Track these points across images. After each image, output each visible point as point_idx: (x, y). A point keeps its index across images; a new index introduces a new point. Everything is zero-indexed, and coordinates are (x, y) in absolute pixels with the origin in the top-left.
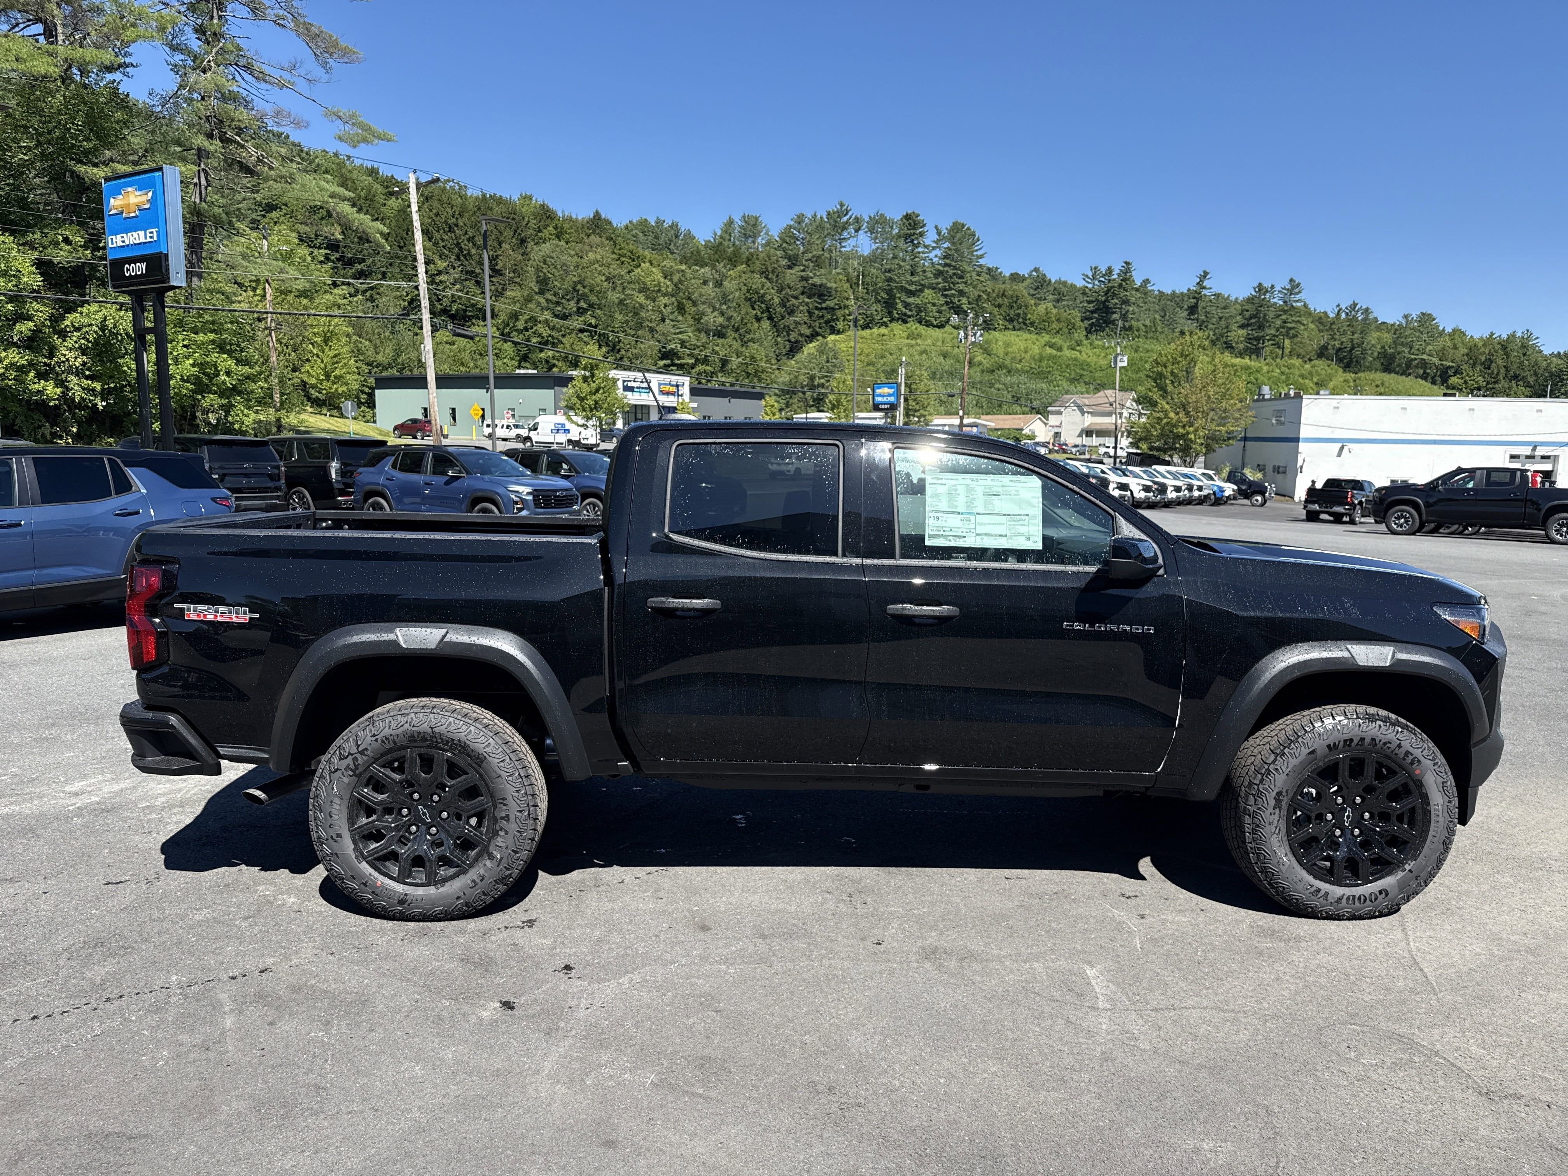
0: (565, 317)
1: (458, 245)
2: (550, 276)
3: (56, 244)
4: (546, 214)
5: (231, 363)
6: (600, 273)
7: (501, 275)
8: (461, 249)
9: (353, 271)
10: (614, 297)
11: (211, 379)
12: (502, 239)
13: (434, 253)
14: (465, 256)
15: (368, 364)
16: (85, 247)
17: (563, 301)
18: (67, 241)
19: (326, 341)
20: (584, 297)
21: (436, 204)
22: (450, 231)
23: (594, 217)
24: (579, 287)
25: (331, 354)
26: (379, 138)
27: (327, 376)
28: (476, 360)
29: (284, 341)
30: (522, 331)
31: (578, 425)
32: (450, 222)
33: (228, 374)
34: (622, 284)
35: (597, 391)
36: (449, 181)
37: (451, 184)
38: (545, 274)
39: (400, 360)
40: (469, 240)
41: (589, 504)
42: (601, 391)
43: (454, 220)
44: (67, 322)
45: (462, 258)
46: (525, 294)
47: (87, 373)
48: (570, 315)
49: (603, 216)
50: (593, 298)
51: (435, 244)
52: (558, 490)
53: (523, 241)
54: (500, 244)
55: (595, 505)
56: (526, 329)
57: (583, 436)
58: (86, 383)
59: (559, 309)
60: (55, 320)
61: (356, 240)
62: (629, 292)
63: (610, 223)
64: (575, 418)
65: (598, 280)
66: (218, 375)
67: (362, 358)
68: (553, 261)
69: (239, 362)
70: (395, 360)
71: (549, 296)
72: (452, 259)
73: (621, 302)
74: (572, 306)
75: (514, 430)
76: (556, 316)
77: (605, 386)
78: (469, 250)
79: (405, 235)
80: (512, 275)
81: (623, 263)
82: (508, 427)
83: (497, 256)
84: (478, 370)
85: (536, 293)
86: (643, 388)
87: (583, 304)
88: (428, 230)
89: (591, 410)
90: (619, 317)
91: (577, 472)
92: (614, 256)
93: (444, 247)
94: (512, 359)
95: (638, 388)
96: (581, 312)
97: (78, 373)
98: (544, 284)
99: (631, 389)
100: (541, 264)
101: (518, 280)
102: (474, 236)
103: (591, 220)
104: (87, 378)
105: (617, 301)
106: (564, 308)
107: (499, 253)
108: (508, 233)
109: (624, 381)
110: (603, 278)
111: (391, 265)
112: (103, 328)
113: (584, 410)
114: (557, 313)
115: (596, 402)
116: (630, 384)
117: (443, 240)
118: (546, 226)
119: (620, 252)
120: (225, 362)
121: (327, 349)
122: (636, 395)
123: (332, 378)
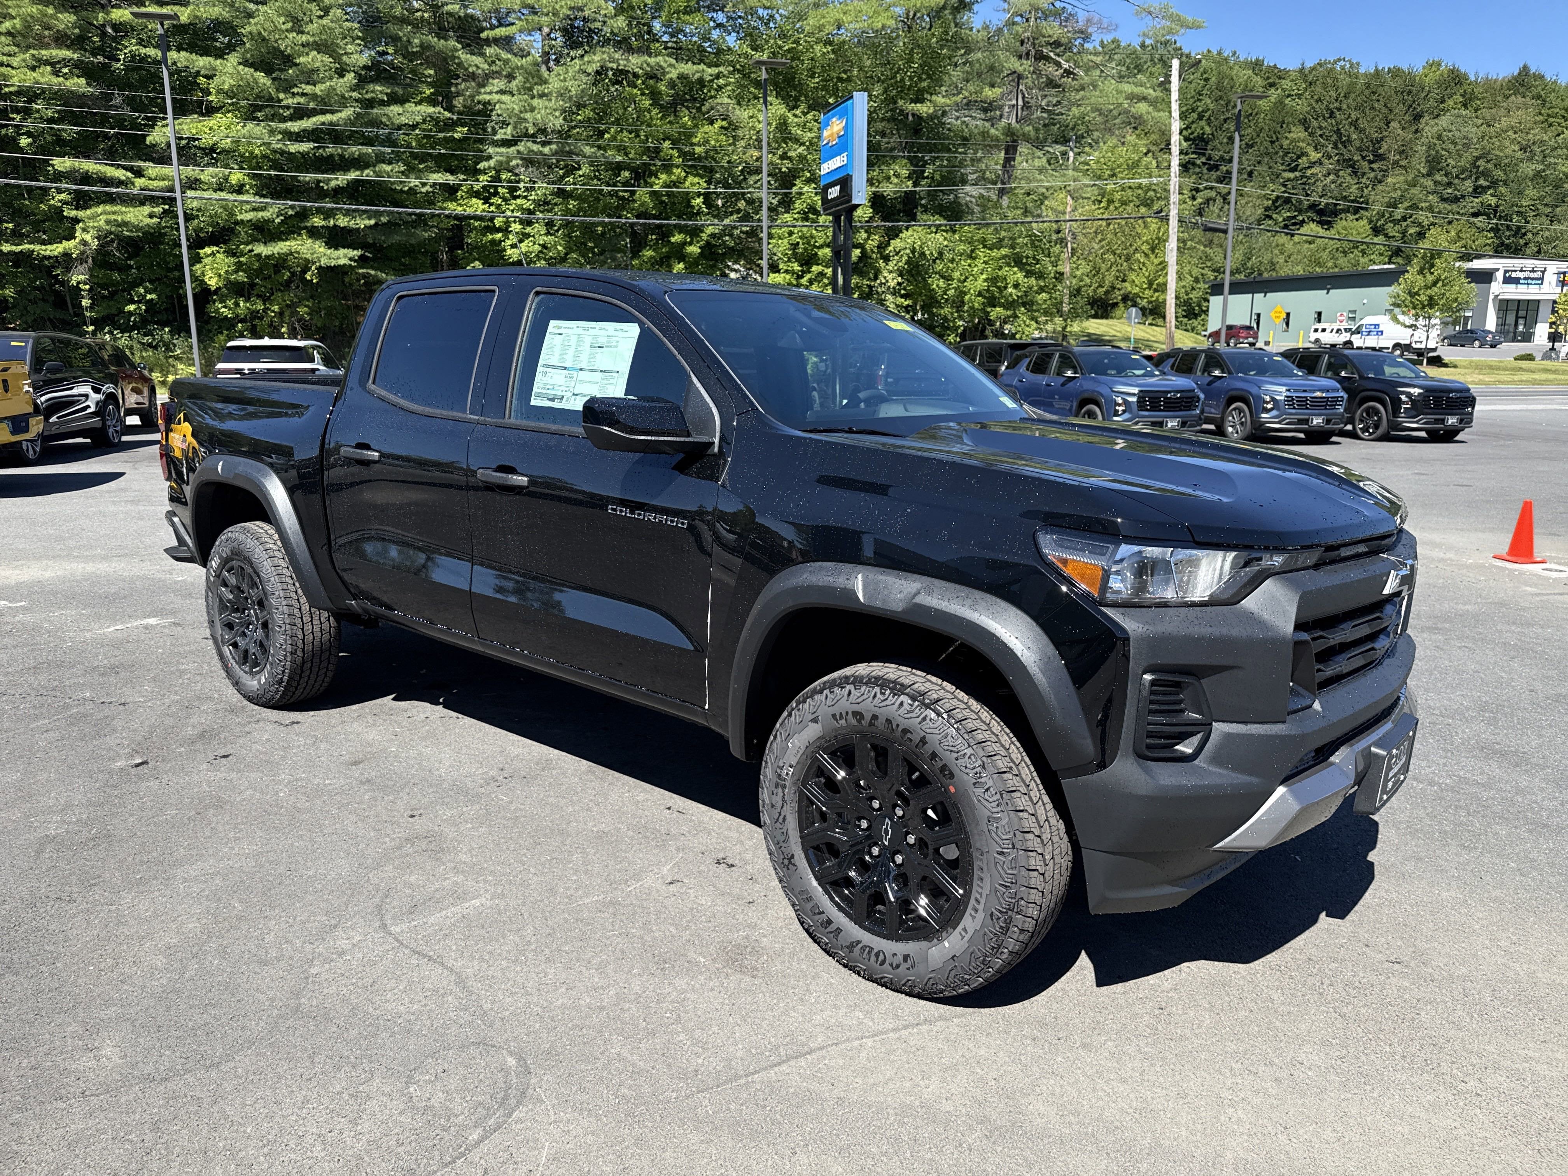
0: (1456, 200)
1: (1338, 132)
2: (1444, 153)
3: (888, 178)
4: (1456, 78)
5: (1020, 276)
6: (1513, 141)
7: (1384, 159)
8: (1340, 135)
9: (1218, 173)
10: (1529, 169)
11: (1001, 292)
12: (1391, 117)
13: (1308, 144)
14: (1343, 143)
15: (1214, 271)
16: (909, 178)
17: (1456, 181)
18: (897, 176)
19: (1153, 250)
20: (1485, 174)
21: (1319, 89)
22: (1330, 117)
23: (1520, 74)
24: (1481, 162)
25: (1156, 261)
26: (1188, 27)
27: (1150, 284)
28: (1337, 259)
29: (1118, 252)
30: (1399, 221)
31: (1406, 326)
32: (1332, 106)
33: (1016, 286)
34: (1542, 151)
35: (1435, 284)
36: (1339, 60)
37: (1342, 63)
38: (1437, 152)
39: (1249, 265)
40: (1351, 124)
41: (1235, 409)
42: (1440, 284)
43: (1337, 105)
44: (891, 248)
45: (1340, 146)
46: (1410, 179)
47: (903, 292)
48: (1463, 197)
49: (1533, 70)
50: (1498, 174)
51: (1311, 134)
52: (1170, 392)
53: (1417, 117)
54: (1388, 124)
55: (1241, 411)
56: (1404, 219)
57: (1415, 338)
58: (900, 300)
59: (1450, 191)
60: (881, 247)
61: (1225, 140)
62: (1552, 160)
63: (1542, 77)
64: (1401, 318)
65: (1508, 151)
66: (1006, 288)
67: (1209, 264)
68: (1450, 135)
69: (1029, 274)
70: (1244, 264)
71: (1438, 177)
72: (1329, 149)
73: (1538, 174)
74: (1468, 186)
75: (1344, 334)
76: (1443, 200)
77: (1446, 278)
78: (1349, 136)
79: (1279, 129)
80: (1397, 157)
81: (1551, 125)
82: (1338, 331)
83: (1382, 139)
84: (1337, 270)
85: (1423, 176)
86: (1533, 279)
87: (1482, 182)
88: (1305, 120)
89: (1423, 307)
90: (1531, 192)
91: (1230, 373)
92: (1541, 118)
93: (1321, 136)
94: (1381, 255)
95: (1525, 279)
96: (1478, 191)
97: (894, 293)
98: (1434, 164)
99: (1516, 281)
100: (1435, 141)
101: (1403, 163)
102: (1357, 120)
103: (1515, 78)
104: (902, 296)
105: (1531, 173)
106: (1456, 189)
107: (1386, 133)
108: (1400, 109)
109: (1506, 272)
110: (1517, 148)
111: (1259, 162)
112: (913, 251)
113: (1414, 308)
114: (1446, 196)
115: (1431, 298)
116: (1514, 275)
117: (1320, 128)
118: (1451, 96)
119: (1550, 112)
120: (1016, 275)
121: (1152, 256)
122: (1522, 288)
123: (1155, 286)
